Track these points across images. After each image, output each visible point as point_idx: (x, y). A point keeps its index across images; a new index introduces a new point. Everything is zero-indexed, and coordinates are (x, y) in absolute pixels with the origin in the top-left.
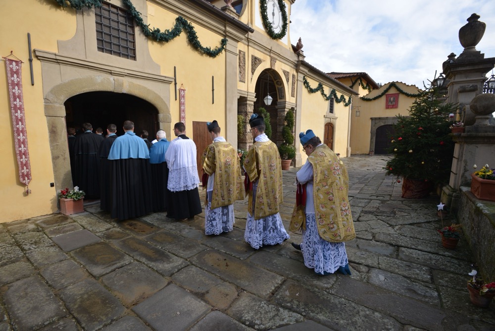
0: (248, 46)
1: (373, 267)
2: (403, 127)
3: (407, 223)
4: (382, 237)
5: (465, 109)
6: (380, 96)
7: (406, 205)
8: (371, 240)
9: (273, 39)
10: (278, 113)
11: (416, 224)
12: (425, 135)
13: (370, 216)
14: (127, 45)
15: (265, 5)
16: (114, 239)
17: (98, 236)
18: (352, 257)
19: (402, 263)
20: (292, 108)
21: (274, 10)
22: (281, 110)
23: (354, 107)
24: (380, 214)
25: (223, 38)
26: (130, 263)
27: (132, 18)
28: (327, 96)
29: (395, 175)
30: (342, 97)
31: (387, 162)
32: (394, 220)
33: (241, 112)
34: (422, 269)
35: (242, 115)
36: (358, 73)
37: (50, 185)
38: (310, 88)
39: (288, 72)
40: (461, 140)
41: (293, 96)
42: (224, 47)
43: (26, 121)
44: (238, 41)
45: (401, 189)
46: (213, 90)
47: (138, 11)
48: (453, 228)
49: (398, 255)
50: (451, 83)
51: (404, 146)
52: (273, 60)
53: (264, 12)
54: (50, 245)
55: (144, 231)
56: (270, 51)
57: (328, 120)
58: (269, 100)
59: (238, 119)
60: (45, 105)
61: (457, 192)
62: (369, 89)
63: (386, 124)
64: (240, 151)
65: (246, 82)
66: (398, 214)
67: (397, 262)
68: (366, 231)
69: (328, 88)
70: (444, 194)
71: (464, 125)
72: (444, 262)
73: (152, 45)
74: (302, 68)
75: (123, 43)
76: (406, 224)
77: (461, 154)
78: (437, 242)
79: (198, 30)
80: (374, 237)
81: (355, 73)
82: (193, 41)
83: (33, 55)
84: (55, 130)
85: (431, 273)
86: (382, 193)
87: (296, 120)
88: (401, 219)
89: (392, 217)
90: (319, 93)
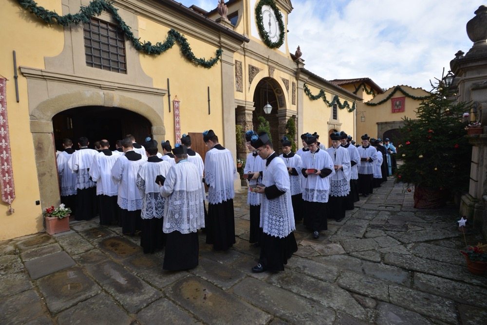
0: (245, 56)
1: (382, 301)
2: (411, 130)
3: (422, 240)
4: (392, 259)
5: (481, 107)
6: (385, 101)
7: (420, 217)
8: (379, 262)
9: (270, 48)
10: (279, 121)
11: (432, 241)
12: (436, 138)
13: (378, 231)
14: (118, 59)
15: (261, 16)
16: (89, 263)
17: (74, 260)
18: (356, 285)
19: (418, 295)
20: (293, 116)
21: (270, 20)
22: (282, 118)
23: (359, 113)
24: (390, 229)
25: (218, 49)
26: (97, 294)
27: (122, 33)
28: (330, 102)
29: (404, 182)
30: (346, 103)
32: (407, 237)
33: (240, 122)
34: (444, 303)
35: (240, 125)
36: (361, 79)
37: (35, 203)
38: (311, 95)
39: (288, 81)
40: (480, 142)
41: (293, 103)
42: (220, 57)
43: (10, 138)
44: (234, 52)
45: (413, 198)
46: (209, 101)
47: (127, 25)
48: (480, 249)
49: (412, 283)
50: (461, 81)
51: (413, 151)
52: (271, 69)
53: (260, 22)
54: (20, 270)
55: (125, 253)
56: (268, 60)
57: (332, 127)
58: (268, 109)
59: (237, 128)
60: (31, 122)
61: (480, 202)
62: (374, 94)
63: (394, 128)
64: (239, 161)
65: (244, 91)
66: (411, 229)
67: (412, 294)
68: (374, 250)
69: (330, 95)
70: (463, 204)
71: (482, 125)
72: (473, 293)
73: (143, 57)
74: (301, 76)
75: (113, 58)
76: (421, 242)
77: (481, 158)
78: (460, 265)
79: (191, 41)
80: (383, 258)
81: (358, 79)
82: (186, 53)
83: (18, 72)
84: (41, 146)
85: (456, 309)
86: (391, 203)
87: (298, 128)
88: (415, 234)
89: (403, 233)
90: (321, 99)
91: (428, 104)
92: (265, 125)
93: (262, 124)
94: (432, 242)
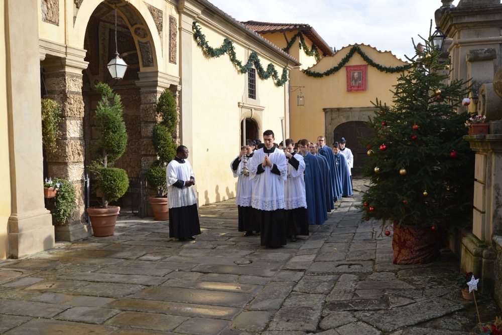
3: (412, 322)
5: (483, 90)
6: (336, 70)
7: (404, 280)
10: (142, 97)
11: (428, 321)
12: (424, 138)
13: (342, 313)
20: (172, 86)
22: (147, 90)
23: (294, 89)
24: (360, 308)
28: (243, 64)
29: (378, 218)
30: (270, 67)
31: (363, 194)
32: (389, 319)
33: (52, 92)
35: (53, 99)
36: (295, 25)
38: (207, 47)
39: (160, 11)
40: (486, 148)
41: (172, 60)
50: (454, 44)
51: (390, 161)
57: (247, 113)
58: (119, 68)
59: (43, 107)
61: (489, 247)
62: (317, 56)
63: (351, 120)
64: (50, 182)
65: (62, 22)
66: (394, 303)
69: (243, 49)
70: (466, 252)
71: (487, 120)
76: (412, 326)
77: (488, 174)
81: (291, 25)
86: (357, 258)
87: (181, 112)
88: (401, 313)
89: (382, 312)
90: (226, 57)
91: (411, 80)
92: (112, 102)
93: (104, 99)
94: (428, 324)
